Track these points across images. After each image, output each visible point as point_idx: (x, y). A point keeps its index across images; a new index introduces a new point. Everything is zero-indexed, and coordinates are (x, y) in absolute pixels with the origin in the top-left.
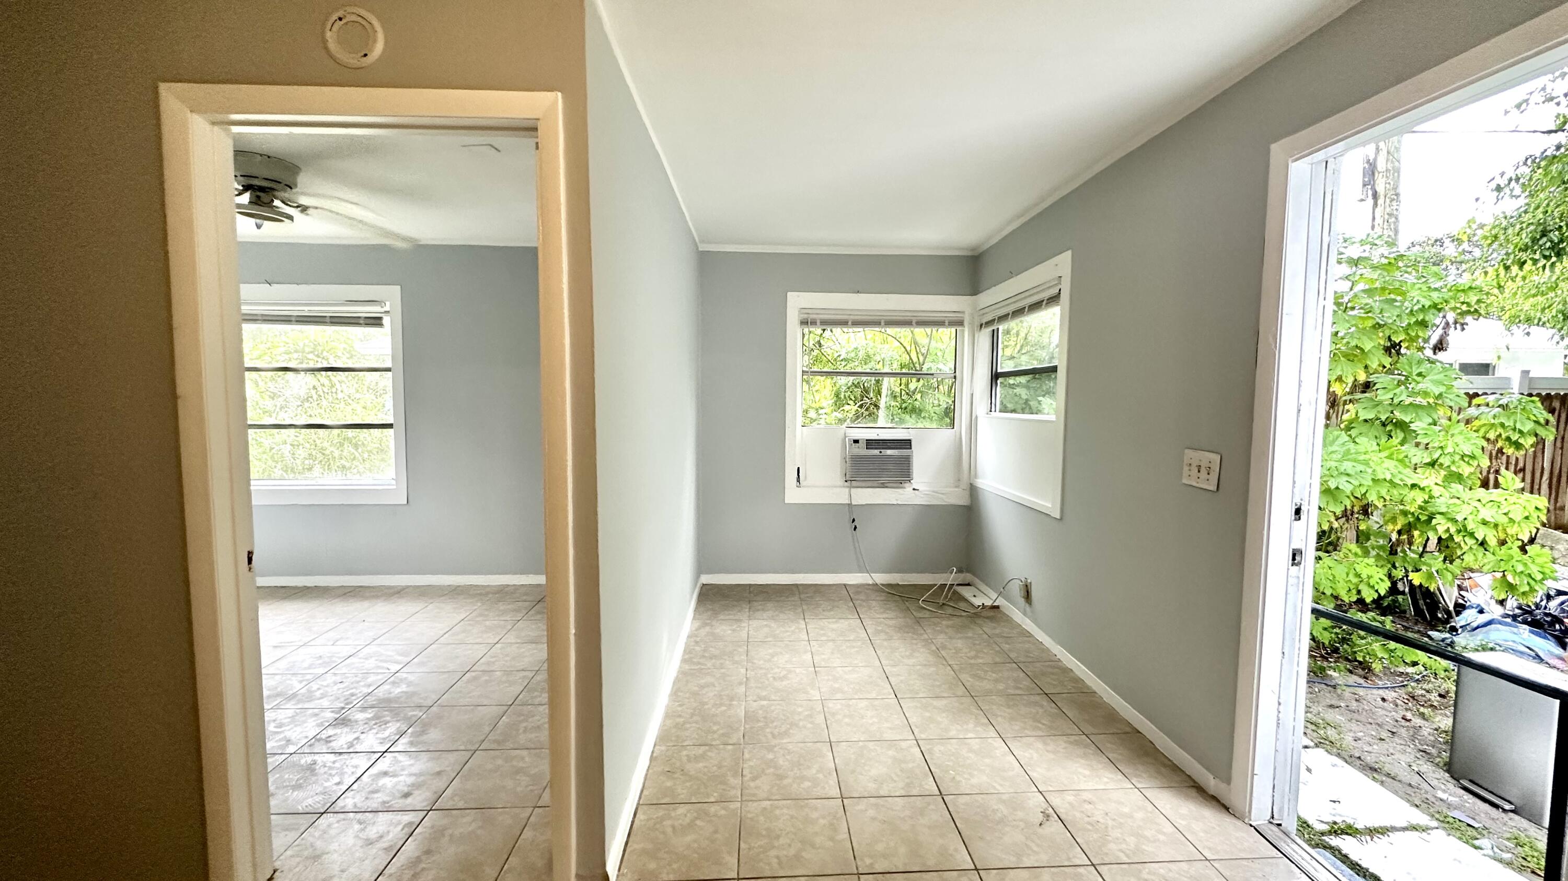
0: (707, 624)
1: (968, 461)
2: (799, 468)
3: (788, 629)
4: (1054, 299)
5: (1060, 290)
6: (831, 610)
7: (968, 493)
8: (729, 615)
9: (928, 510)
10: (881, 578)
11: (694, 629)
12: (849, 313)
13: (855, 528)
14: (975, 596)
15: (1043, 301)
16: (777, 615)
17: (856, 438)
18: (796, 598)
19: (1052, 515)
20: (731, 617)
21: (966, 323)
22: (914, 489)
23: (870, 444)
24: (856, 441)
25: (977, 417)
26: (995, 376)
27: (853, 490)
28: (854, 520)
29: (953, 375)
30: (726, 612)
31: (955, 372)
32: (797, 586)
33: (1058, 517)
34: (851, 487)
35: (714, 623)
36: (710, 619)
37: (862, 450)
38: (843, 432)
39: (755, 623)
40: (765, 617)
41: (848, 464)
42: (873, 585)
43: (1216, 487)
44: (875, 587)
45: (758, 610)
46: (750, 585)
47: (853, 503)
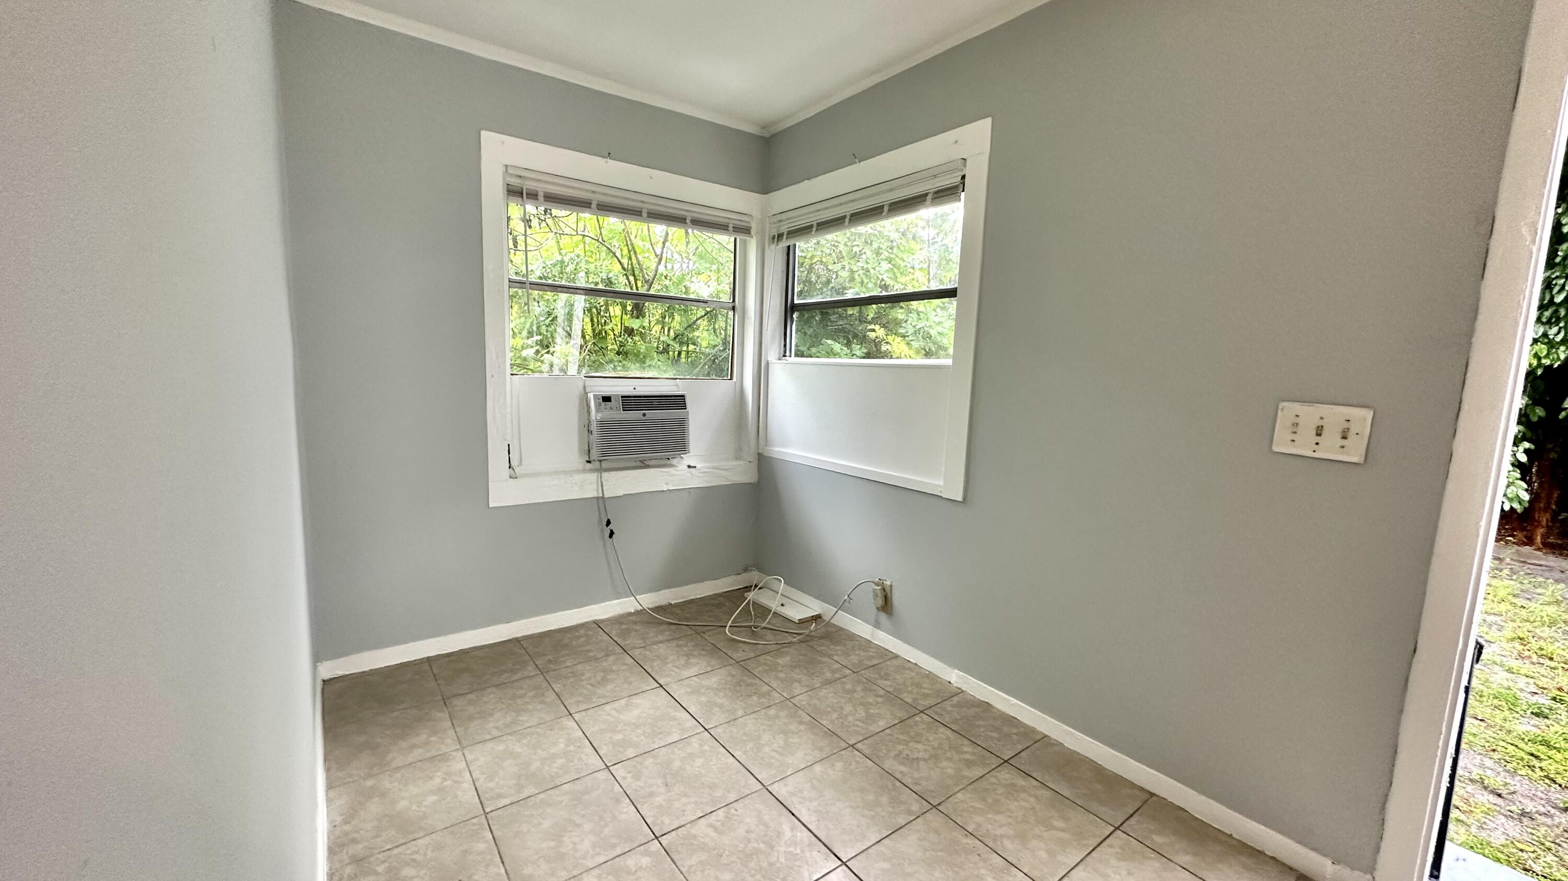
0: (368, 795)
1: (755, 426)
2: (509, 445)
3: (553, 750)
4: (946, 194)
5: (963, 177)
6: (604, 681)
7: (754, 466)
8: (413, 747)
9: (707, 494)
10: (648, 600)
11: (339, 819)
12: (594, 188)
13: (612, 534)
14: (782, 605)
15: (926, 195)
16: (514, 722)
17: (607, 394)
18: (531, 670)
19: (943, 496)
20: (417, 753)
21: (753, 232)
22: (689, 467)
23: (630, 402)
24: (607, 399)
25: (768, 364)
26: (790, 309)
27: (606, 475)
28: (608, 523)
29: (731, 305)
30: (404, 744)
31: (734, 301)
32: (517, 641)
33: (960, 498)
34: (601, 470)
35: (386, 783)
36: (369, 776)
37: (616, 413)
38: (580, 385)
39: (480, 757)
40: (496, 733)
41: (595, 436)
42: (637, 613)
43: (1363, 458)
44: (643, 617)
45: (471, 718)
46: (429, 659)
47: (606, 496)
